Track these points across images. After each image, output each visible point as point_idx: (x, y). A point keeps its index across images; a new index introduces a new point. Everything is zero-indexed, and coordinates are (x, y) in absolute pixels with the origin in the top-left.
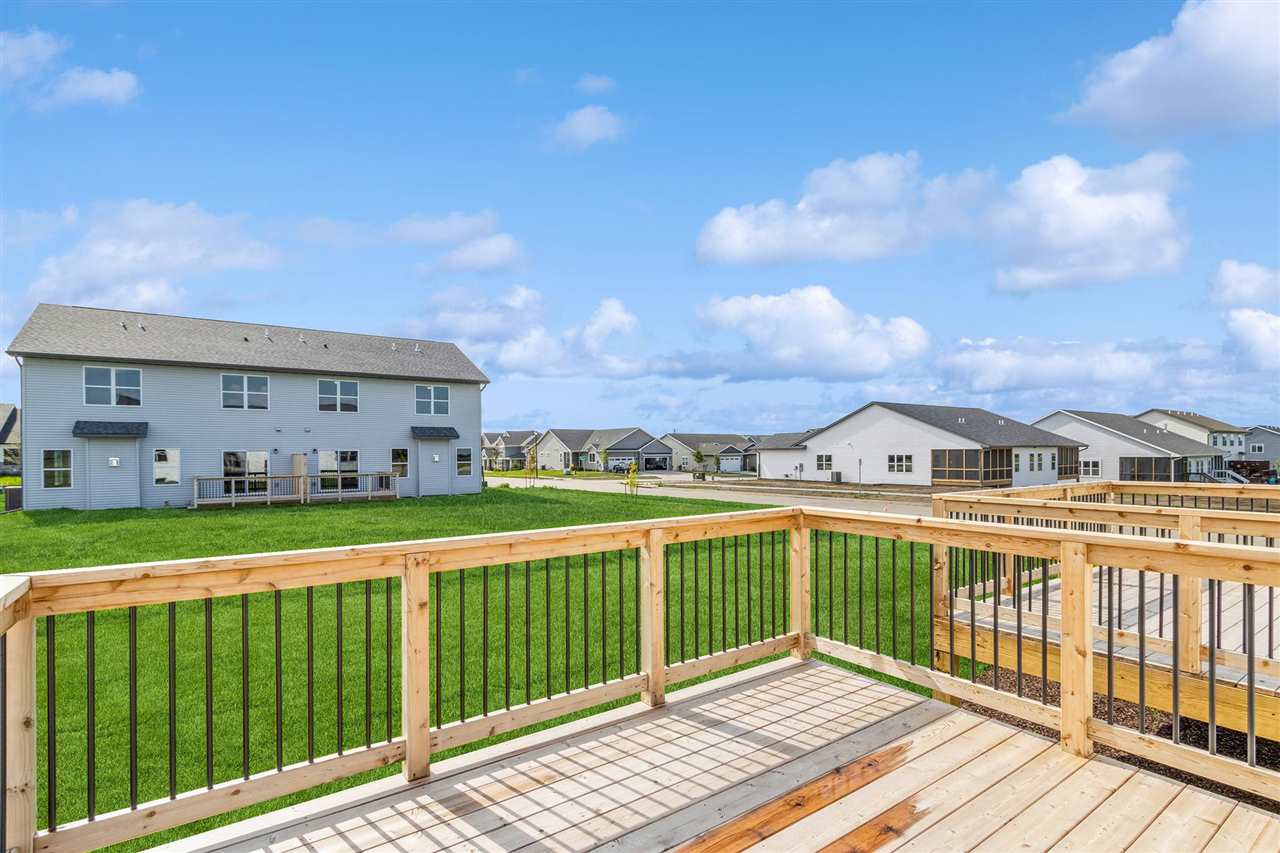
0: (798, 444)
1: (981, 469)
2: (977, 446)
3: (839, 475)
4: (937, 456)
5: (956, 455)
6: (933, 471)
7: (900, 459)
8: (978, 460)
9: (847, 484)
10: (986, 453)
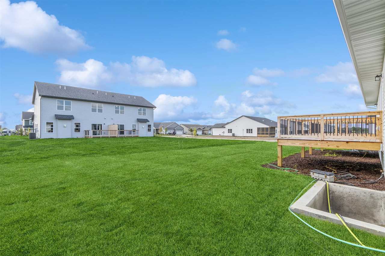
0: (222, 126)
1: (269, 132)
2: (268, 127)
3: (234, 134)
4: (259, 129)
5: (263, 129)
6: (258, 133)
7: (249, 130)
8: (268, 130)
9: (236, 136)
10: (270, 128)
